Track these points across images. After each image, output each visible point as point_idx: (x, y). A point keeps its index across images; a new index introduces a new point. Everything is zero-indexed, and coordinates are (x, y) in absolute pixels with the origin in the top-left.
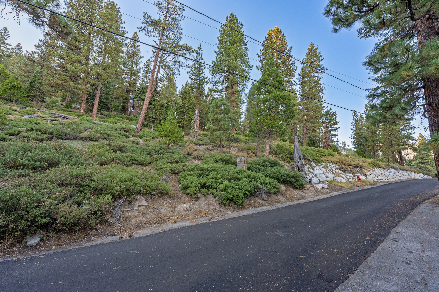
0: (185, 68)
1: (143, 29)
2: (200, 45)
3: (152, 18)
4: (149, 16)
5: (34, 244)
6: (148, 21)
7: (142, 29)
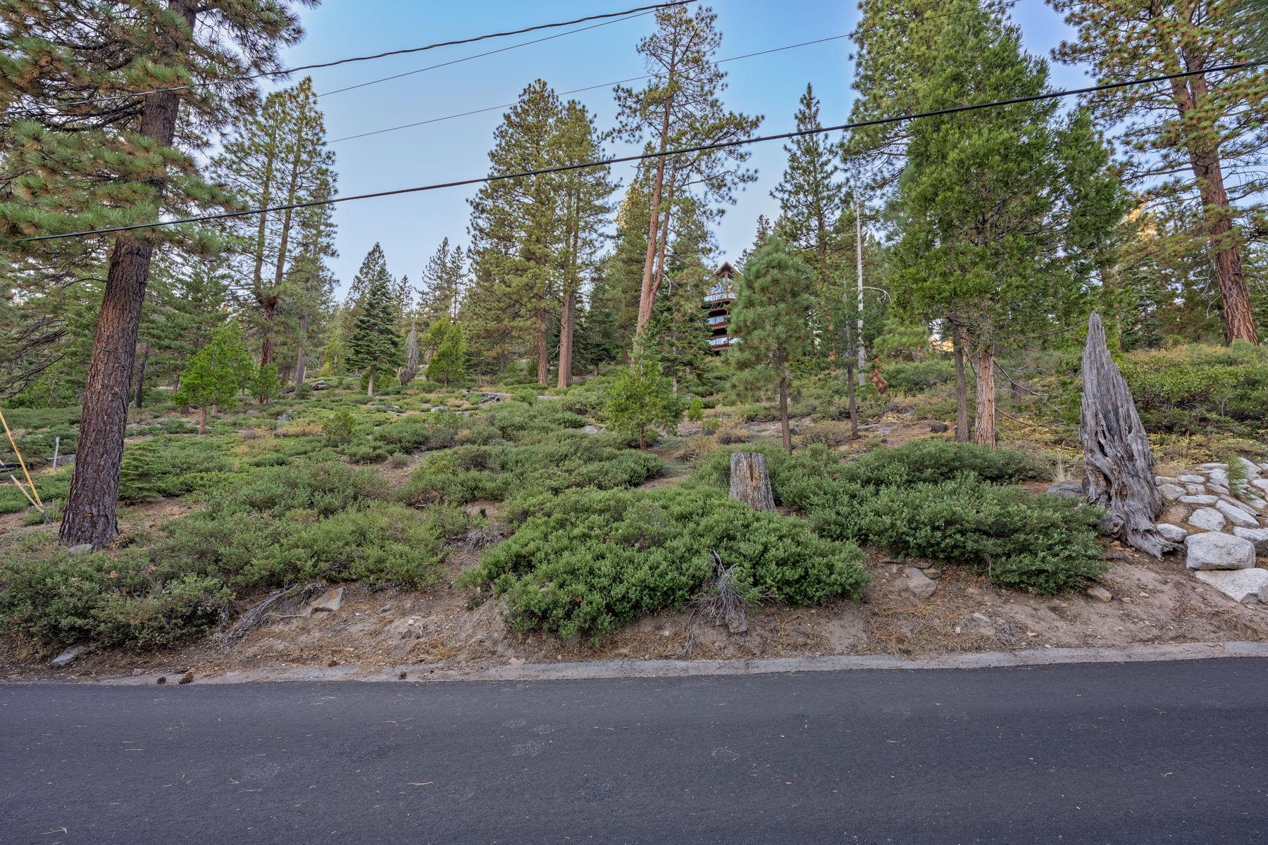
0: (741, 185)
1: (620, 131)
2: (809, 88)
3: (634, 92)
4: (628, 91)
5: (62, 664)
6: (628, 104)
7: (615, 134)
